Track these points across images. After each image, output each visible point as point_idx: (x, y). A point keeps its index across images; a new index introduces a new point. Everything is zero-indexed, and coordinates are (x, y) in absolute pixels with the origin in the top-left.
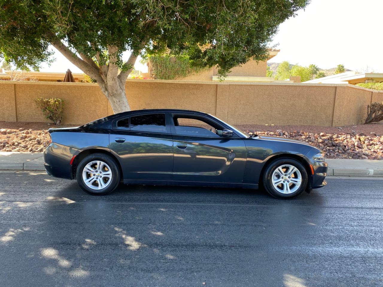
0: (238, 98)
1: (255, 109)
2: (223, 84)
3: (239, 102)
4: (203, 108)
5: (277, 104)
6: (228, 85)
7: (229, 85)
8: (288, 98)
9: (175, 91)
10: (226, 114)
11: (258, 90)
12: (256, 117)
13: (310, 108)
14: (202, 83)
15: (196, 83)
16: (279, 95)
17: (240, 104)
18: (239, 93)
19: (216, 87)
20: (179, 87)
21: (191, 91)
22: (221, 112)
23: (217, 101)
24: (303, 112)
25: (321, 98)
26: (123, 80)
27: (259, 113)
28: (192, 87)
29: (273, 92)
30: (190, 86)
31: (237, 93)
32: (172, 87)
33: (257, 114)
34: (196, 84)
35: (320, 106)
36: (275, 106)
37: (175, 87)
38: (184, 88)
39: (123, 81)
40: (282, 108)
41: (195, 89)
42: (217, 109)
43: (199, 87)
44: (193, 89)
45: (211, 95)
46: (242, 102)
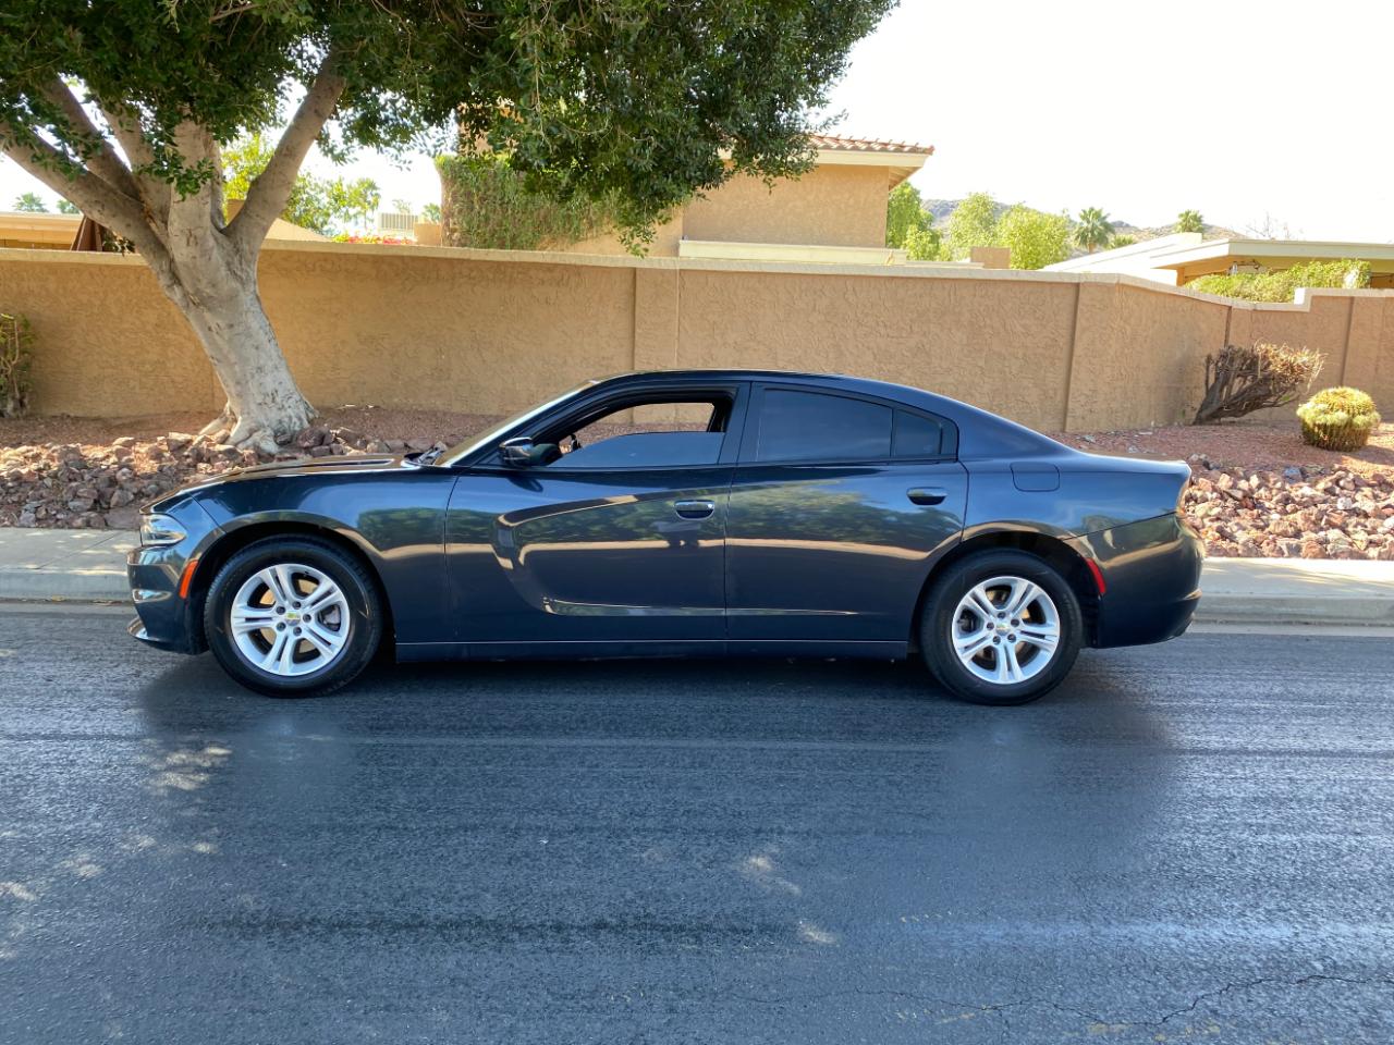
0: (714, 323)
2: (658, 267)
3: (718, 338)
5: (860, 346)
6: (676, 271)
7: (681, 270)
8: (901, 324)
9: (475, 288)
11: (789, 293)
13: (981, 363)
14: (578, 263)
15: (554, 261)
16: (867, 315)
17: (724, 344)
18: (717, 302)
19: (630, 277)
20: (491, 276)
21: (535, 292)
23: (638, 331)
24: (956, 376)
25: (1024, 326)
26: (248, 243)
28: (541, 275)
29: (847, 300)
30: (532, 273)
31: (712, 302)
32: (460, 273)
34: (556, 265)
35: (1020, 355)
36: (851, 353)
37: (473, 274)
38: (508, 279)
39: (245, 247)
40: (880, 362)
41: (551, 284)
42: (636, 362)
43: (566, 278)
44: (544, 284)
45: (615, 307)
46: (732, 337)
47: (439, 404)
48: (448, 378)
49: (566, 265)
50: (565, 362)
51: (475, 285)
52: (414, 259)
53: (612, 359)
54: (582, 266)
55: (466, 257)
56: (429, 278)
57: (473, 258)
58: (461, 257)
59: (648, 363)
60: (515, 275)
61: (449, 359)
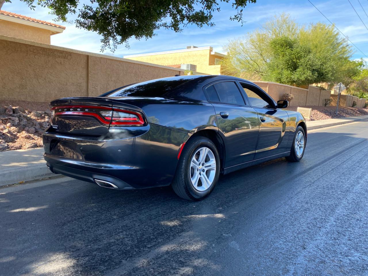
0: (109, 74)
2: (95, 56)
3: (110, 79)
4: (73, 83)
9: (35, 56)
11: (126, 67)
16: (143, 75)
19: (86, 58)
20: (41, 52)
21: (57, 59)
22: (93, 89)
28: (59, 54)
30: (56, 53)
31: (108, 68)
32: (30, 50)
34: (63, 51)
37: (35, 51)
38: (47, 54)
41: (62, 58)
42: (89, 85)
43: (67, 56)
44: (59, 57)
45: (82, 67)
46: (113, 79)
47: (23, 98)
48: (26, 88)
49: (66, 52)
50: (67, 84)
51: (35, 55)
52: (11, 42)
54: (72, 53)
55: (33, 45)
56: (18, 51)
57: (36, 45)
58: (31, 44)
59: (92, 85)
60: (50, 53)
61: (26, 81)
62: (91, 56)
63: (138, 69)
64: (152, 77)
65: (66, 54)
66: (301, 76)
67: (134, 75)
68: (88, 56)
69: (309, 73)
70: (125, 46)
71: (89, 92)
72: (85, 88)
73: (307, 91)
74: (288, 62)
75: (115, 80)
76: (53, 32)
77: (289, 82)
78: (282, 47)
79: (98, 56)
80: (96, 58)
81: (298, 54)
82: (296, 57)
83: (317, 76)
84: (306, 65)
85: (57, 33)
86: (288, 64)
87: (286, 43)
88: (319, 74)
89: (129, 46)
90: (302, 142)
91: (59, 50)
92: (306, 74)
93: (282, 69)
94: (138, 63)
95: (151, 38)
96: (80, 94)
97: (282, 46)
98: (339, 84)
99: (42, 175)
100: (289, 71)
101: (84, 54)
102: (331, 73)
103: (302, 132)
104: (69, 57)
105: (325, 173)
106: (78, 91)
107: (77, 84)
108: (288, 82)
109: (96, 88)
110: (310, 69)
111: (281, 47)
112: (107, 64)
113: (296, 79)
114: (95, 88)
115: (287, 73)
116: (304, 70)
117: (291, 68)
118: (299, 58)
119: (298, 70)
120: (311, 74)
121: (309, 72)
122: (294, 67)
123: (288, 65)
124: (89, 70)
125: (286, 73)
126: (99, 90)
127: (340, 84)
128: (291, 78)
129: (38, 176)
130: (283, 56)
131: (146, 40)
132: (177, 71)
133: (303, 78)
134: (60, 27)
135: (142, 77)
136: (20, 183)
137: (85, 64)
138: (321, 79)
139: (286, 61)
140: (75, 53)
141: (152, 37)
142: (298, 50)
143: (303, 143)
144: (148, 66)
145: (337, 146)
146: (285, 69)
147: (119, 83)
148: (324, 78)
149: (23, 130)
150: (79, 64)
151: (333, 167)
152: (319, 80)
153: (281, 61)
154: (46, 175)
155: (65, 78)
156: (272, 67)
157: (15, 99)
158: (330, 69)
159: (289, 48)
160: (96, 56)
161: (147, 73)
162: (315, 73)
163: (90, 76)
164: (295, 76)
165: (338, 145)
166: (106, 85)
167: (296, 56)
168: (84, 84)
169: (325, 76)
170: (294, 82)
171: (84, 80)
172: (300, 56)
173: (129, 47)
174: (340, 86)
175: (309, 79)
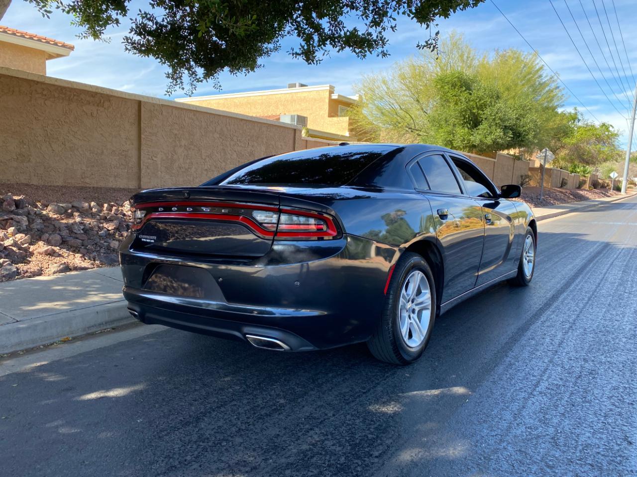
0: (176, 135)
1: (204, 157)
2: (152, 102)
3: (177, 143)
4: (114, 151)
5: (231, 150)
6: (159, 105)
7: (162, 105)
8: (245, 141)
9: (46, 102)
10: (159, 166)
11: (206, 122)
12: (205, 173)
16: (234, 136)
17: (180, 146)
18: (177, 124)
19: (136, 107)
20: (56, 95)
21: (84, 108)
22: (149, 160)
23: (143, 136)
27: (210, 165)
28: (88, 98)
29: (227, 128)
30: (82, 96)
31: (174, 123)
32: (36, 91)
33: (206, 168)
34: (96, 93)
36: (228, 153)
37: (45, 93)
40: (238, 158)
41: (94, 105)
42: (142, 153)
43: (102, 101)
44: (89, 104)
45: (129, 122)
46: (183, 142)
47: (23, 179)
48: (29, 161)
49: (102, 94)
50: (103, 152)
51: (46, 100)
53: (128, 152)
54: (112, 96)
55: (41, 80)
57: (46, 82)
58: (39, 80)
59: (148, 154)
60: (72, 97)
61: (29, 148)
62: (144, 102)
63: (226, 125)
64: (248, 140)
65: (101, 98)
66: (486, 138)
67: (218, 136)
68: (139, 103)
69: (499, 132)
70: (214, 87)
71: (142, 167)
72: (134, 160)
73: (494, 162)
74: (464, 113)
75: (186, 144)
76: (50, 55)
77: (466, 147)
78: (455, 88)
79: (158, 103)
80: (154, 105)
81: (480, 100)
82: (477, 106)
83: (511, 137)
84: (494, 120)
85: (59, 56)
86: (464, 116)
87: (461, 81)
88: (514, 134)
89: (220, 86)
90: (531, 253)
91: (88, 91)
92: (494, 135)
93: (454, 125)
94: (226, 115)
95: (254, 72)
96: (126, 171)
97: (454, 86)
98: (544, 150)
99: (100, 325)
100: (466, 129)
101: (133, 98)
102: (533, 133)
103: (531, 237)
104: (107, 104)
105: (581, 305)
106: (122, 164)
107: (120, 152)
108: (464, 148)
109: (155, 159)
110: (500, 125)
111: (452, 89)
112: (172, 116)
113: (477, 143)
114: (153, 160)
115: (463, 132)
116: (490, 127)
117: (470, 124)
118: (482, 107)
119: (481, 127)
120: (501, 134)
121: (499, 130)
122: (474, 122)
123: (464, 119)
124: (142, 126)
125: (461, 132)
126: (160, 163)
127: (546, 150)
128: (469, 140)
129: (93, 326)
130: (456, 104)
131: (246, 75)
132: (291, 128)
133: (489, 141)
134: (64, 46)
135: (232, 140)
136: (64, 342)
137: (134, 116)
138: (517, 142)
139: (461, 112)
140: (118, 96)
141: (255, 69)
142: (481, 93)
143: (533, 255)
144: (242, 120)
145: (570, 256)
146: (460, 125)
147: (193, 150)
148: (522, 141)
149: (40, 239)
150: (124, 117)
151: (588, 295)
152: (515, 144)
153: (453, 112)
154: (106, 323)
155: (99, 142)
156: (436, 122)
157: (8, 180)
158: (531, 125)
159: (465, 90)
160: (154, 102)
161: (241, 132)
162: (508, 133)
163: (144, 138)
164: (476, 137)
165: (569, 254)
166: (170, 154)
167: (478, 104)
168: (133, 153)
169: (524, 138)
170: (474, 146)
171: (133, 144)
172: (483, 103)
173: (220, 88)
174: (546, 154)
175: (498, 142)
